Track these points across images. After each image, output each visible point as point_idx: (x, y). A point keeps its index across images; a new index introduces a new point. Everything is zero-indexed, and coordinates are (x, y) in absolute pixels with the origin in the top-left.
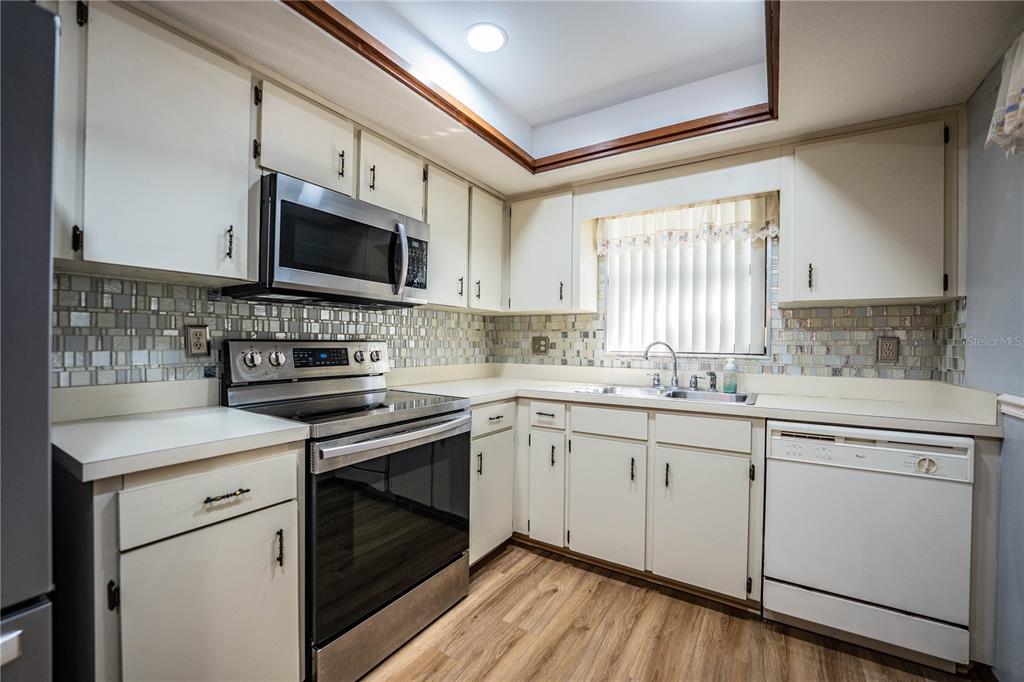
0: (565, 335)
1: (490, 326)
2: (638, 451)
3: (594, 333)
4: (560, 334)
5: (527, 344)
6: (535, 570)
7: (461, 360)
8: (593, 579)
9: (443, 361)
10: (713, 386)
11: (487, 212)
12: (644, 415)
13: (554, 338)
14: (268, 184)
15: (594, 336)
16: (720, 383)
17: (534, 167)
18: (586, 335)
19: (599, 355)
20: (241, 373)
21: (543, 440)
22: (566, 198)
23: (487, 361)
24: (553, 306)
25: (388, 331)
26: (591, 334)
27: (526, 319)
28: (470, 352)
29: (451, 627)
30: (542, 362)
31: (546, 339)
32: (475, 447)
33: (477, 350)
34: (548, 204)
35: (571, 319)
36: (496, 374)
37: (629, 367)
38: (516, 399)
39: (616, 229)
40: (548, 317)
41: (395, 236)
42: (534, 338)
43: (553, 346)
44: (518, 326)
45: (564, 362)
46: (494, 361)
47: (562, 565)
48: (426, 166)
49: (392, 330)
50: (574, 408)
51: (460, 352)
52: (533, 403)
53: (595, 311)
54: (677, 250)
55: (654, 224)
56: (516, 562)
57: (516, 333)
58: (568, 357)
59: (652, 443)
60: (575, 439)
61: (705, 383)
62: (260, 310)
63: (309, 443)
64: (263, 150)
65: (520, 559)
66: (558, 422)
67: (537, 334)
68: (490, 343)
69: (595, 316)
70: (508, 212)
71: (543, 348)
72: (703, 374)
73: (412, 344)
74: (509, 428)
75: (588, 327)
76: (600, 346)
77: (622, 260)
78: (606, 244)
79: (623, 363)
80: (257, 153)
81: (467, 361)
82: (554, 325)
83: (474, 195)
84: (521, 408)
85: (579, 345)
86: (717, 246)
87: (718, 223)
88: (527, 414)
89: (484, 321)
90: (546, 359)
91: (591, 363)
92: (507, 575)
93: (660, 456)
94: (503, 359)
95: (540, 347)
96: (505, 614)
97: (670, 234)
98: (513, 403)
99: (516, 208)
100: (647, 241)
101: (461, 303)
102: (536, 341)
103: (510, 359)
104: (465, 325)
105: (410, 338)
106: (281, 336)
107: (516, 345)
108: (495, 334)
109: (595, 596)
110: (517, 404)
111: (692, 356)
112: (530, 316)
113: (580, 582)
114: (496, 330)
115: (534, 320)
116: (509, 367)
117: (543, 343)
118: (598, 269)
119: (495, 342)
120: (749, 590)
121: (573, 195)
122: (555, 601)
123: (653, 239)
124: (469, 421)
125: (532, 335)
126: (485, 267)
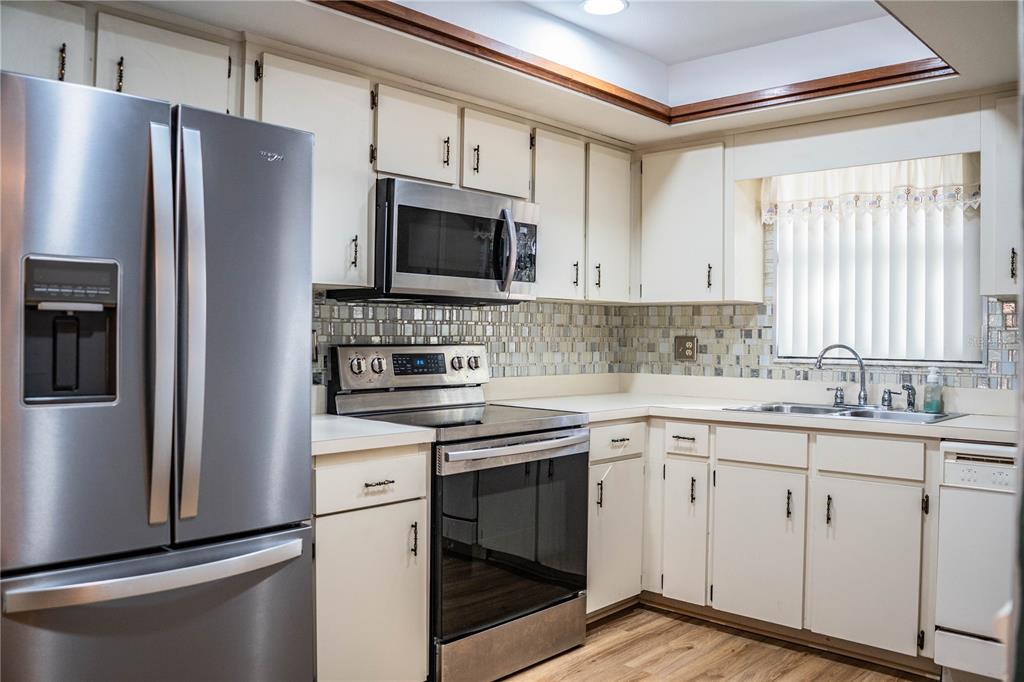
0: (720, 334)
1: (616, 321)
2: (796, 482)
3: (760, 331)
4: (713, 333)
5: (666, 347)
6: (667, 631)
7: (576, 368)
8: (740, 642)
9: (551, 369)
10: (911, 404)
11: (609, 168)
12: (803, 436)
13: (705, 337)
14: (384, 189)
15: (760, 336)
16: (920, 402)
17: (668, 116)
18: (748, 334)
19: (766, 361)
20: (348, 381)
21: (682, 470)
22: (716, 151)
23: (611, 370)
24: (699, 295)
25: (484, 331)
26: (755, 334)
27: (665, 312)
28: (587, 357)
29: (566, 666)
30: (688, 372)
31: (691, 339)
32: (595, 474)
33: (597, 355)
34: (691, 159)
35: (728, 311)
36: (623, 389)
37: (806, 378)
38: (647, 419)
39: (788, 189)
40: (697, 309)
41: (501, 224)
42: (676, 338)
43: (703, 349)
44: (654, 321)
45: (719, 372)
46: (620, 371)
47: (703, 628)
48: (534, 130)
49: (489, 330)
50: (719, 429)
51: (574, 357)
52: (669, 424)
53: (761, 301)
54: (868, 219)
55: (836, 183)
56: (644, 624)
57: (652, 332)
58: (724, 365)
59: (813, 473)
60: (721, 469)
61: (901, 400)
62: (358, 313)
63: (435, 446)
64: (379, 154)
65: (650, 621)
66: (700, 448)
67: (681, 333)
68: (615, 344)
69: (760, 308)
70: (637, 167)
71: (688, 353)
72: (898, 388)
73: (512, 347)
74: (638, 456)
75: (751, 324)
76: (767, 350)
77: (796, 230)
78: (774, 209)
79: (798, 373)
80: (373, 157)
81: (583, 370)
82: (705, 320)
83: (592, 152)
84: (653, 431)
85: (738, 348)
86: (921, 214)
87: (921, 184)
88: (661, 439)
89: (607, 314)
90: (694, 368)
91: (755, 373)
92: (632, 632)
93: (821, 487)
94: (634, 368)
95: (685, 351)
96: (628, 660)
97: (857, 198)
98: (643, 424)
99: (649, 161)
100: (828, 206)
101: (576, 295)
102: (680, 341)
103: (643, 368)
104: (580, 320)
105: (510, 340)
106: (376, 340)
107: (651, 348)
108: (621, 331)
109: (739, 654)
110: (649, 425)
111: (889, 364)
112: (671, 307)
113: (723, 643)
114: (624, 326)
115: (677, 312)
116: (643, 379)
117: (689, 344)
118: (765, 242)
119: (623, 343)
120: (921, 644)
121: (725, 147)
122: (688, 656)
123: (836, 202)
124: (587, 440)
125: (673, 334)
126: (607, 245)
